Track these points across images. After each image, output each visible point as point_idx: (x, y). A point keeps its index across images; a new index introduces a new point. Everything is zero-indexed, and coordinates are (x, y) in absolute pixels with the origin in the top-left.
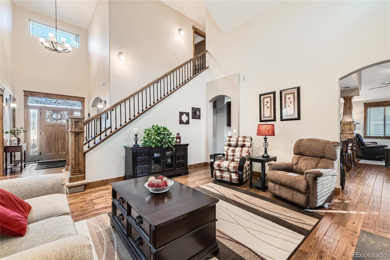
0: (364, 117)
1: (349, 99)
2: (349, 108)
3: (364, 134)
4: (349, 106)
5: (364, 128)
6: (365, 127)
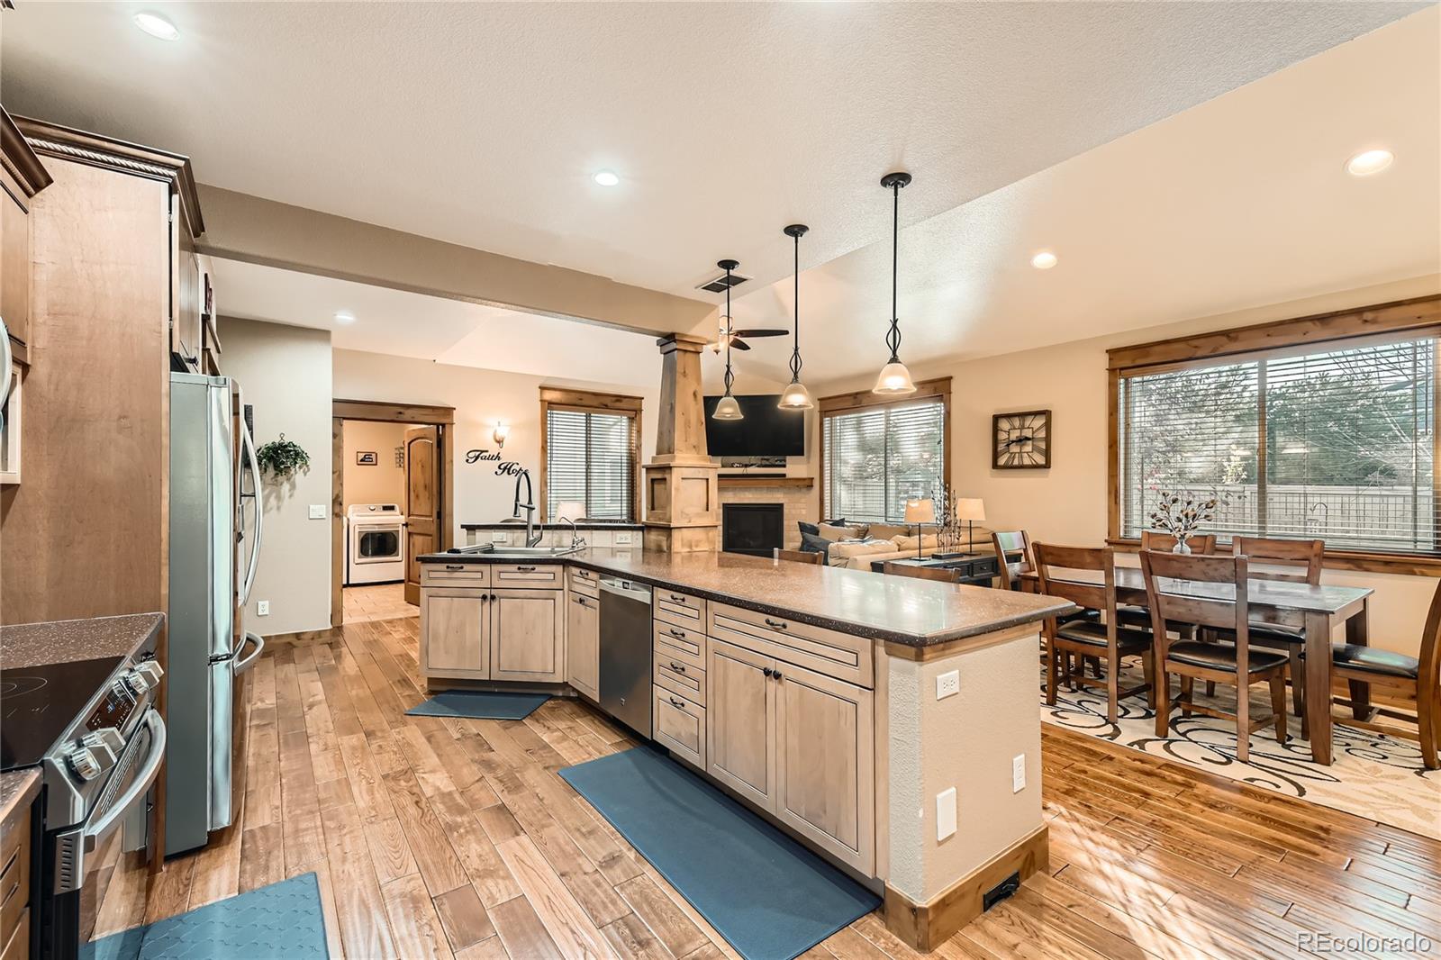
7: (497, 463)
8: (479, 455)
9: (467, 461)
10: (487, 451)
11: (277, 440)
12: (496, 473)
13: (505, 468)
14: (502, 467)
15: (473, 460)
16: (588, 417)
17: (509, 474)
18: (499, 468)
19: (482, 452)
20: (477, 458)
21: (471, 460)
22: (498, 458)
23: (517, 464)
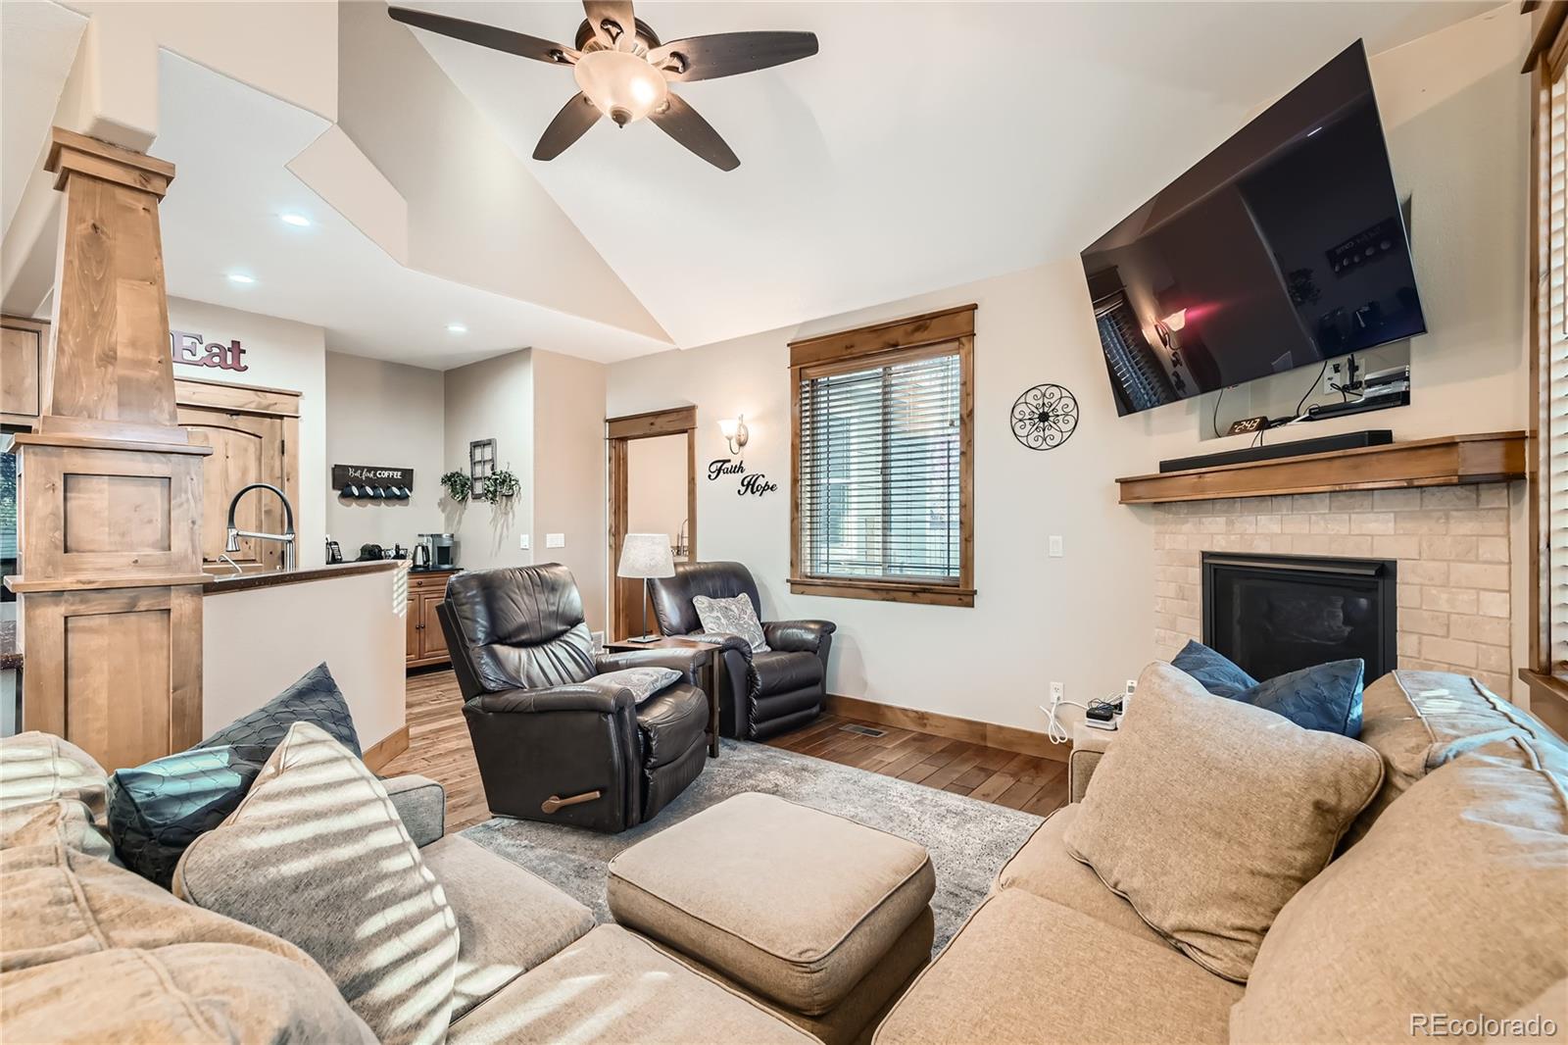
0: (793, 445)
3: (791, 563)
5: (793, 520)
6: (796, 515)
7: (740, 476)
8: (721, 467)
9: (710, 476)
10: (729, 461)
11: (506, 469)
12: (739, 491)
13: (749, 484)
14: (746, 483)
15: (716, 474)
17: (753, 493)
18: (743, 485)
19: (725, 462)
20: (719, 471)
21: (713, 477)
22: (741, 469)
23: (763, 476)
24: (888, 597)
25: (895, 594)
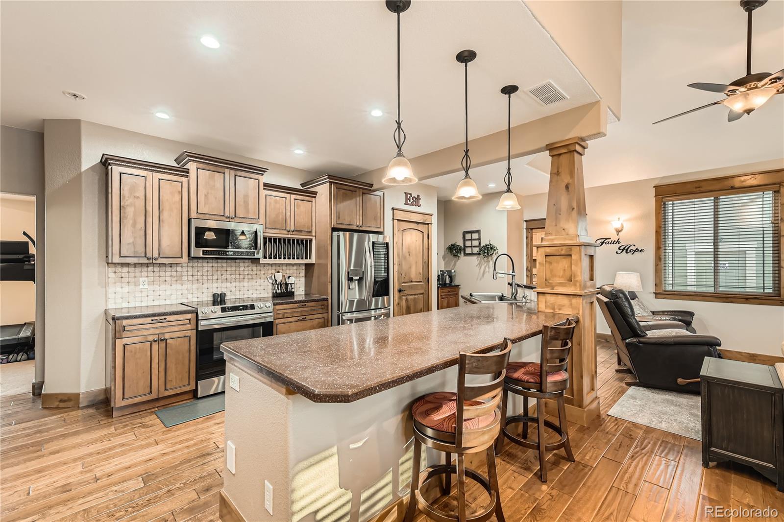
0: (656, 231)
1: (565, 151)
2: (567, 187)
3: (656, 285)
4: (566, 181)
5: (657, 265)
6: (659, 263)
7: (618, 245)
10: (610, 239)
11: (488, 243)
12: (617, 252)
13: (624, 249)
14: (622, 248)
16: (716, 199)
17: (627, 252)
19: (606, 239)
20: (602, 243)
22: (618, 242)
23: (634, 245)
24: (727, 301)
25: (733, 300)
